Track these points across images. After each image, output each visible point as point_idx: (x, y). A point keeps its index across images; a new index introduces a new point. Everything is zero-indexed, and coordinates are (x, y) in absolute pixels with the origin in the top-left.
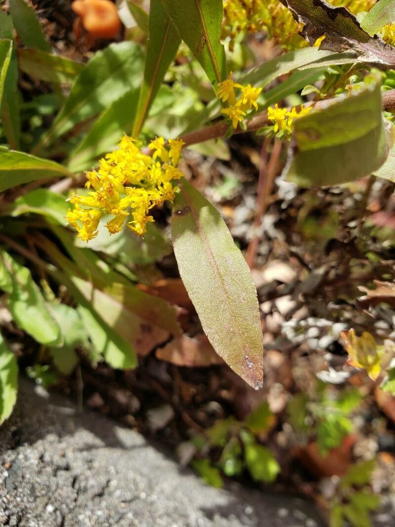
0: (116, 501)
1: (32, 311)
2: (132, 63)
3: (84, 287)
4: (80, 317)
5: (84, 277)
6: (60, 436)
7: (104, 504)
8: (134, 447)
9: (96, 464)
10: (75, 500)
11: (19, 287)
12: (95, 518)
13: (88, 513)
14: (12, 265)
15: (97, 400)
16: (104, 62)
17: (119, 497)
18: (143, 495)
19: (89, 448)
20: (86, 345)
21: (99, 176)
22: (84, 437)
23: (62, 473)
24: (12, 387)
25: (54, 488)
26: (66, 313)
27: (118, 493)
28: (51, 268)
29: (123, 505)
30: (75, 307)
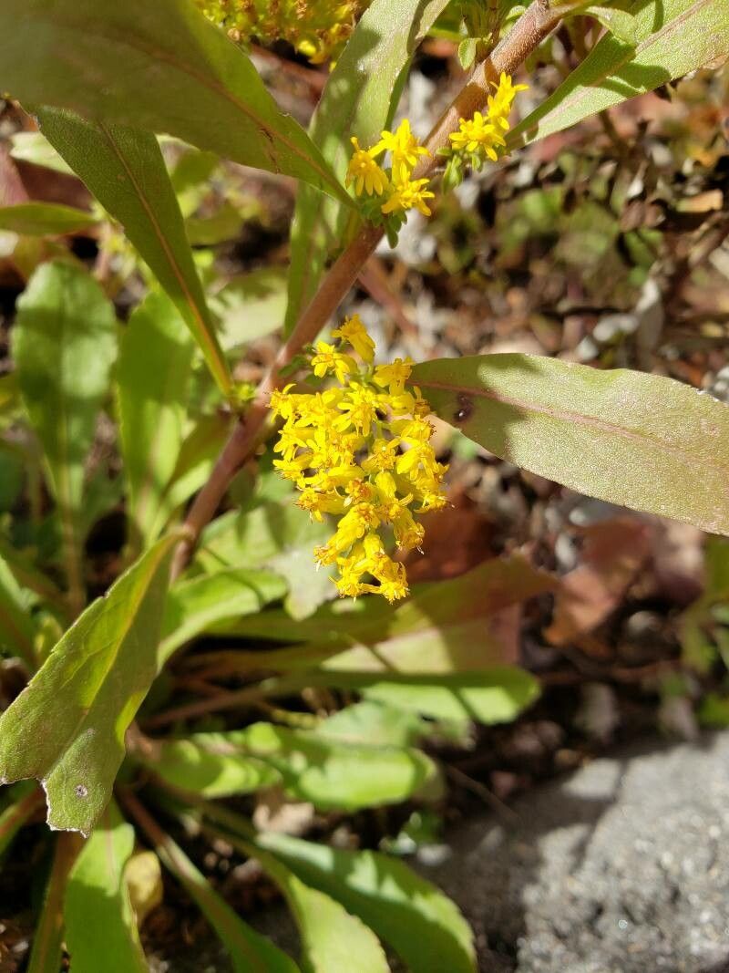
0: (701, 879)
1: (334, 768)
2: (74, 295)
3: (355, 659)
4: (379, 703)
5: (342, 647)
6: (533, 880)
7: (695, 899)
8: (619, 784)
9: (619, 862)
10: (662, 936)
11: (276, 757)
12: (709, 930)
13: (695, 933)
14: (228, 740)
15: (505, 781)
16: (35, 337)
17: (697, 869)
18: (714, 832)
19: (580, 851)
20: (426, 729)
21: (318, 489)
22: (556, 846)
23: (603, 922)
24: (424, 893)
25: (621, 953)
26: (356, 719)
27: (688, 865)
28: (269, 685)
29: (715, 872)
30: (356, 698)
